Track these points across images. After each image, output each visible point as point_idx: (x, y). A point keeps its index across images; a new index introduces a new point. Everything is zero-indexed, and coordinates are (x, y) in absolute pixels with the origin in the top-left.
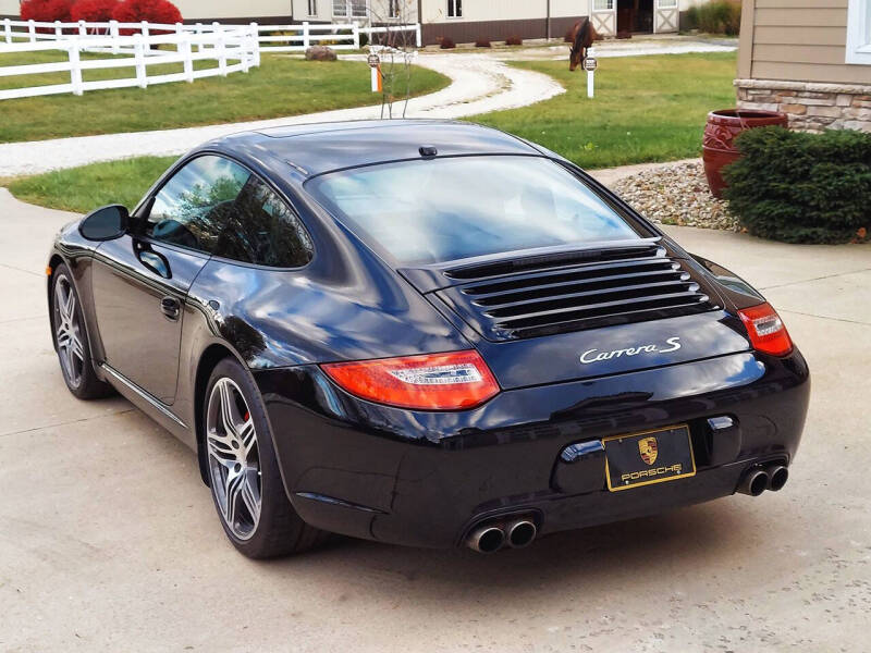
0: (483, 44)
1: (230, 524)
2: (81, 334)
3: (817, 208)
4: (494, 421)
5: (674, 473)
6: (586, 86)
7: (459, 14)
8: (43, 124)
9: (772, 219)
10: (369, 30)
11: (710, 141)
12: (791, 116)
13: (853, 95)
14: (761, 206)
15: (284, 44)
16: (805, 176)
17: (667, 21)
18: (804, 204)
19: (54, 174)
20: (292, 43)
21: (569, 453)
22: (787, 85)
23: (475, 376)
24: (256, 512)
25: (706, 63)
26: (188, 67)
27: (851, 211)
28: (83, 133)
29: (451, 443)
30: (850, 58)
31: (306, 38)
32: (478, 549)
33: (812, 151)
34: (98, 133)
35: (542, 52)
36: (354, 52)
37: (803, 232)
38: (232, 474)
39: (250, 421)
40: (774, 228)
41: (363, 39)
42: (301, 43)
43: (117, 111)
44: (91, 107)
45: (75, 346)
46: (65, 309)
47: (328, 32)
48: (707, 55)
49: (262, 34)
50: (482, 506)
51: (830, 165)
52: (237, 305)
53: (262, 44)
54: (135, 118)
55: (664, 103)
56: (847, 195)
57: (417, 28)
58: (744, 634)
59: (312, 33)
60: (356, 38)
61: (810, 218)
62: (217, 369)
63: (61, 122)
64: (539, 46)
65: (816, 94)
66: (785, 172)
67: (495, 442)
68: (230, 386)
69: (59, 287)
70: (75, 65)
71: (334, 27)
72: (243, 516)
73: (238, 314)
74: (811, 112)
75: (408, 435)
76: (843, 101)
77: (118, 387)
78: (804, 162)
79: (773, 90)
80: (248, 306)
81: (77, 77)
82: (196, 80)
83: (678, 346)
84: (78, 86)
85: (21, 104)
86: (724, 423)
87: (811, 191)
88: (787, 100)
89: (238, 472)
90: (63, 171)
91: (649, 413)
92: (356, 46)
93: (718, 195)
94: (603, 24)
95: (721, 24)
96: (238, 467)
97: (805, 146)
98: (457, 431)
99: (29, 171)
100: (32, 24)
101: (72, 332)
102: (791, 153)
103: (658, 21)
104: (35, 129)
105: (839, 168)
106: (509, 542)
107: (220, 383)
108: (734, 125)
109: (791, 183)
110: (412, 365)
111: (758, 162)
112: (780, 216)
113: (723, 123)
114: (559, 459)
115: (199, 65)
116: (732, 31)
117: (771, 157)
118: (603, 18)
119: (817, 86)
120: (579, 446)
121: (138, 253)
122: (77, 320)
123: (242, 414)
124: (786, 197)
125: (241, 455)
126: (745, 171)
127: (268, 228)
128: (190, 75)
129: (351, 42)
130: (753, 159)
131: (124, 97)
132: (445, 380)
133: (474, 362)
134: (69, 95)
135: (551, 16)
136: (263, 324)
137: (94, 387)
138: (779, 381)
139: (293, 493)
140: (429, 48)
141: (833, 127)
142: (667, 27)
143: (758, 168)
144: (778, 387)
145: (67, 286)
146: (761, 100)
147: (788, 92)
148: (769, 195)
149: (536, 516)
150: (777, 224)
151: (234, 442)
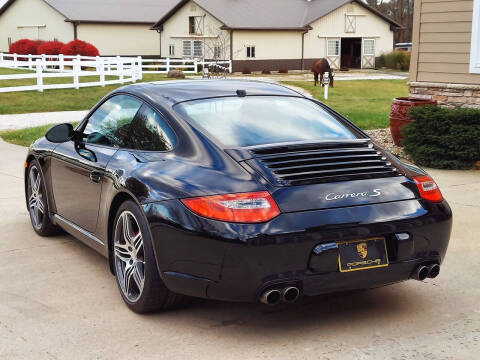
0: (266, 72)
1: (126, 294)
2: (43, 199)
3: (453, 149)
4: (274, 231)
5: (377, 264)
6: (323, 93)
7: (253, 55)
8: (20, 106)
9: (429, 155)
10: (203, 63)
11: (394, 114)
12: (439, 102)
13: (473, 90)
14: (423, 147)
15: (156, 69)
16: (447, 132)
17: (368, 62)
18: (447, 147)
19: (26, 130)
20: (160, 69)
21: (318, 249)
22: (437, 85)
23: (266, 205)
24: (141, 285)
25: (390, 85)
26: (102, 78)
27: (472, 151)
28: (43, 111)
29: (252, 242)
30: (472, 70)
31: (168, 66)
32: (266, 302)
33: (450, 118)
34: (51, 111)
35: (299, 77)
36: (195, 74)
37: (446, 162)
38: (128, 266)
39: (140, 233)
40: (429, 161)
41: (200, 68)
42: (165, 69)
43: (62, 100)
44: (48, 98)
45: (39, 205)
46: (35, 185)
47: (180, 64)
48: (391, 81)
49: (144, 64)
50: (269, 277)
51: (460, 126)
52: (133, 172)
53: (144, 69)
54: (72, 104)
55: (367, 103)
56: (471, 142)
57: (230, 62)
58: (415, 353)
59: (171, 64)
60: (195, 67)
61: (450, 155)
62: (122, 207)
63: (31, 105)
64: (297, 74)
65: (453, 90)
66: (436, 129)
67: (274, 242)
68: (129, 215)
69: (31, 174)
70: (39, 75)
71: (184, 61)
72: (134, 289)
73: (134, 176)
74: (450, 99)
75: (228, 237)
76: (468, 94)
77: (63, 226)
78: (447, 124)
79: (429, 88)
80: (139, 172)
81: (40, 81)
82: (107, 86)
83: (379, 193)
84: (40, 87)
85: (9, 95)
86: (404, 237)
87: (450, 139)
88: (436, 93)
89: (131, 265)
90: (32, 129)
91: (360, 231)
92: (196, 71)
93: (398, 144)
94: (333, 63)
95: (398, 64)
96: (131, 262)
97: (447, 115)
98: (256, 235)
99: (13, 128)
100: (15, 56)
101: (38, 198)
102: (438, 118)
103: (363, 62)
104: (17, 108)
105: (466, 127)
106: (284, 299)
107: (122, 215)
108: (407, 105)
109: (440, 135)
110: (229, 199)
111: (421, 124)
112: (433, 154)
113: (401, 104)
114: (313, 253)
115: (108, 78)
116: (405, 68)
117: (428, 121)
118: (333, 59)
119: (453, 85)
120: (324, 246)
121: (78, 150)
122: (41, 190)
123: (135, 230)
124: (436, 143)
125: (133, 254)
126: (414, 128)
127: (150, 139)
128: (103, 83)
129: (193, 69)
130: (418, 122)
131: (66, 93)
132: (249, 207)
133: (267, 198)
134: (35, 91)
135: (305, 57)
136: (147, 180)
137: (49, 228)
138: (434, 217)
139: (163, 272)
140: (236, 73)
141: (462, 107)
142: (368, 65)
143: (420, 127)
144: (433, 220)
145: (36, 172)
146: (422, 93)
147: (437, 88)
148: (427, 142)
149: (299, 285)
150: (431, 158)
151: (130, 248)
